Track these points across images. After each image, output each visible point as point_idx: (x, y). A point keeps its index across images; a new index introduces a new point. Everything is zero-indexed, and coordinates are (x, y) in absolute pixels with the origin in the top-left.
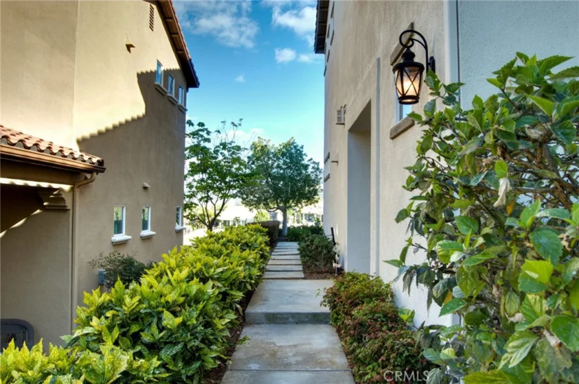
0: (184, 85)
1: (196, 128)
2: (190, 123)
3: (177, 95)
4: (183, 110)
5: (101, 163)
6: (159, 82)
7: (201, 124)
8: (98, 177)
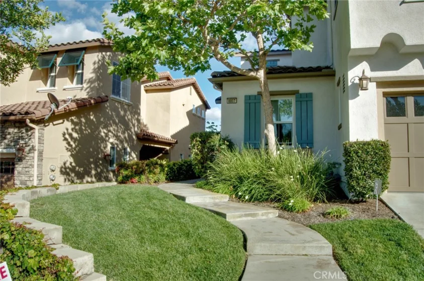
0: (205, 109)
1: (211, 124)
2: (208, 123)
3: (201, 114)
4: (204, 119)
5: (177, 141)
6: (194, 112)
7: (213, 123)
8: (176, 145)
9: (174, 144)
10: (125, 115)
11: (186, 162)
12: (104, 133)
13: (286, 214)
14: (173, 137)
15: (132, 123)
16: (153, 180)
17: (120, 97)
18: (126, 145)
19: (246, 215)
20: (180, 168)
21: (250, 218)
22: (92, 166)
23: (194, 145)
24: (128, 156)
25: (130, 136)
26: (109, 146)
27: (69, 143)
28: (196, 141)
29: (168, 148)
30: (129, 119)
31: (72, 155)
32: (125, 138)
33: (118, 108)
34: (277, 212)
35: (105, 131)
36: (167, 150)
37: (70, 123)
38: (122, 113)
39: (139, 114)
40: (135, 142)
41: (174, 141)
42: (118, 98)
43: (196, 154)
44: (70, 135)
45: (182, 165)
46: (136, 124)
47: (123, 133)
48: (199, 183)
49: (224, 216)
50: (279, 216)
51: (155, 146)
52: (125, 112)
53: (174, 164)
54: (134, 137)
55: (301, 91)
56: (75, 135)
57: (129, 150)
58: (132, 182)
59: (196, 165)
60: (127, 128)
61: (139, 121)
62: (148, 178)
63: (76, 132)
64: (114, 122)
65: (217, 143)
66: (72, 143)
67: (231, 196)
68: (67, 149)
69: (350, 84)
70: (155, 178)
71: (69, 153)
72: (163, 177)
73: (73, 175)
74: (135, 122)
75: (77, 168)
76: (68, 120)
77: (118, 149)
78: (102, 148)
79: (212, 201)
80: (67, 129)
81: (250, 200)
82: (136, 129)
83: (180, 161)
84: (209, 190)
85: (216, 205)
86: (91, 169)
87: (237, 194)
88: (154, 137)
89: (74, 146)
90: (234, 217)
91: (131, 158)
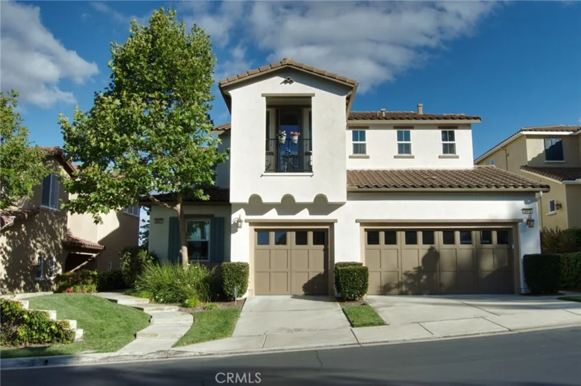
3: (135, 212)
5: (105, 247)
6: (125, 211)
8: (104, 251)
9: (102, 250)
10: (52, 224)
11: (115, 272)
12: (33, 243)
13: (183, 309)
14: (100, 242)
15: (59, 231)
16: (86, 290)
17: (48, 205)
18: (52, 255)
19: (157, 309)
20: (110, 279)
21: (159, 311)
22: (22, 277)
23: (125, 258)
24: (54, 266)
25: (56, 245)
26: (37, 256)
27: (4, 257)
28: (127, 255)
29: (94, 255)
30: (56, 228)
31: (6, 268)
32: (51, 247)
33: (46, 218)
34: (177, 308)
35: (34, 242)
36: (93, 258)
37: (5, 238)
38: (50, 222)
39: (66, 222)
40: (61, 252)
41: (101, 247)
42: (46, 207)
43: (126, 266)
44: (5, 249)
45: (112, 275)
46: (63, 232)
47: (50, 243)
48: (128, 291)
49: (142, 309)
50: (179, 310)
51: (82, 253)
52: (53, 221)
53: (104, 275)
54: (60, 246)
55: (216, 216)
56: (9, 248)
57: (54, 260)
58: (68, 292)
59: (126, 276)
60: (54, 237)
61: (65, 229)
62: (82, 288)
63: (10, 245)
64: (43, 232)
65: (144, 258)
66: (6, 256)
67: (151, 300)
68: (2, 262)
69: (232, 223)
70: (89, 288)
71: (4, 266)
72: (94, 287)
73: (5, 286)
74: (62, 230)
75: (9, 280)
76: (4, 235)
77: (45, 259)
78: (31, 260)
79: (137, 303)
80: (3, 244)
81: (163, 302)
82: (62, 238)
83: (109, 270)
84: (135, 296)
85: (138, 305)
86: (21, 280)
87: (155, 298)
88: (81, 244)
89: (7, 258)
90: (149, 310)
91: (57, 268)
